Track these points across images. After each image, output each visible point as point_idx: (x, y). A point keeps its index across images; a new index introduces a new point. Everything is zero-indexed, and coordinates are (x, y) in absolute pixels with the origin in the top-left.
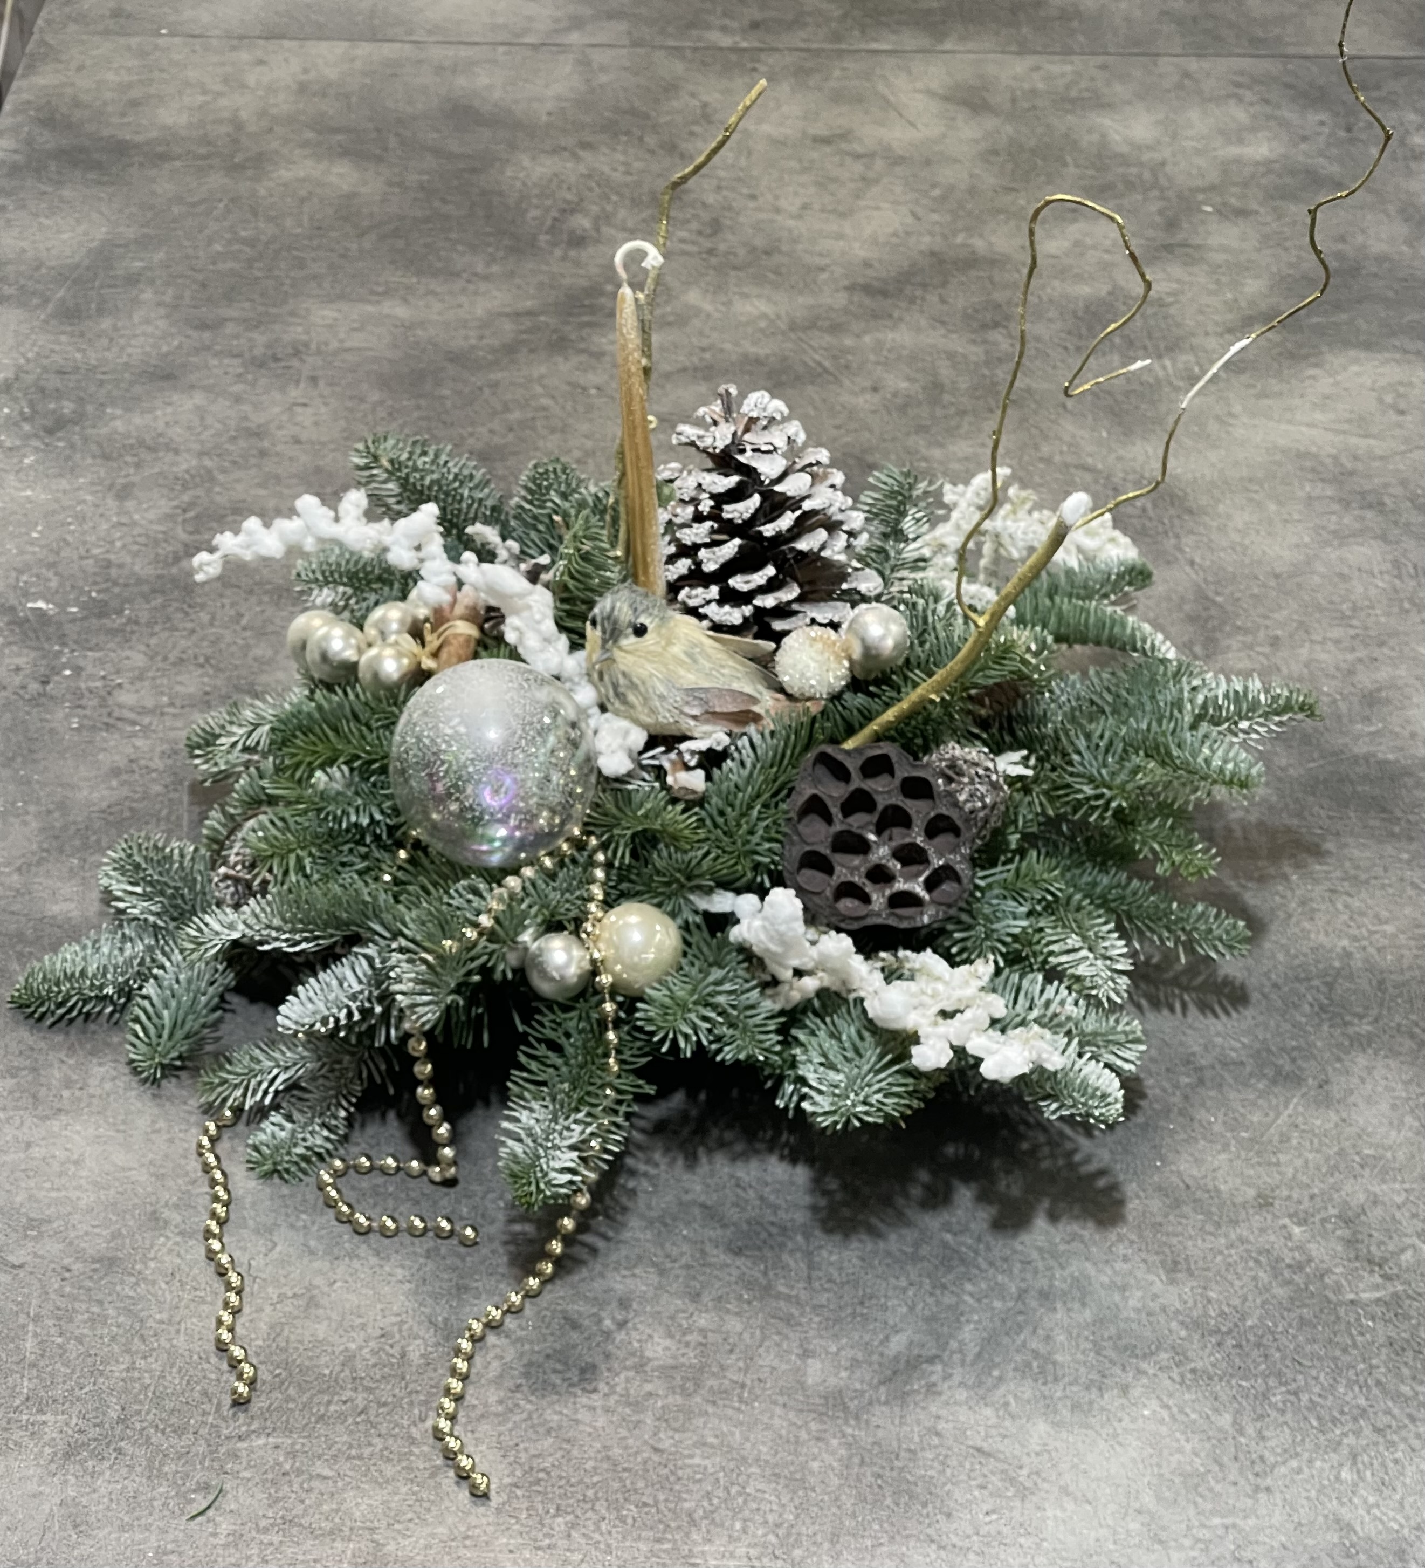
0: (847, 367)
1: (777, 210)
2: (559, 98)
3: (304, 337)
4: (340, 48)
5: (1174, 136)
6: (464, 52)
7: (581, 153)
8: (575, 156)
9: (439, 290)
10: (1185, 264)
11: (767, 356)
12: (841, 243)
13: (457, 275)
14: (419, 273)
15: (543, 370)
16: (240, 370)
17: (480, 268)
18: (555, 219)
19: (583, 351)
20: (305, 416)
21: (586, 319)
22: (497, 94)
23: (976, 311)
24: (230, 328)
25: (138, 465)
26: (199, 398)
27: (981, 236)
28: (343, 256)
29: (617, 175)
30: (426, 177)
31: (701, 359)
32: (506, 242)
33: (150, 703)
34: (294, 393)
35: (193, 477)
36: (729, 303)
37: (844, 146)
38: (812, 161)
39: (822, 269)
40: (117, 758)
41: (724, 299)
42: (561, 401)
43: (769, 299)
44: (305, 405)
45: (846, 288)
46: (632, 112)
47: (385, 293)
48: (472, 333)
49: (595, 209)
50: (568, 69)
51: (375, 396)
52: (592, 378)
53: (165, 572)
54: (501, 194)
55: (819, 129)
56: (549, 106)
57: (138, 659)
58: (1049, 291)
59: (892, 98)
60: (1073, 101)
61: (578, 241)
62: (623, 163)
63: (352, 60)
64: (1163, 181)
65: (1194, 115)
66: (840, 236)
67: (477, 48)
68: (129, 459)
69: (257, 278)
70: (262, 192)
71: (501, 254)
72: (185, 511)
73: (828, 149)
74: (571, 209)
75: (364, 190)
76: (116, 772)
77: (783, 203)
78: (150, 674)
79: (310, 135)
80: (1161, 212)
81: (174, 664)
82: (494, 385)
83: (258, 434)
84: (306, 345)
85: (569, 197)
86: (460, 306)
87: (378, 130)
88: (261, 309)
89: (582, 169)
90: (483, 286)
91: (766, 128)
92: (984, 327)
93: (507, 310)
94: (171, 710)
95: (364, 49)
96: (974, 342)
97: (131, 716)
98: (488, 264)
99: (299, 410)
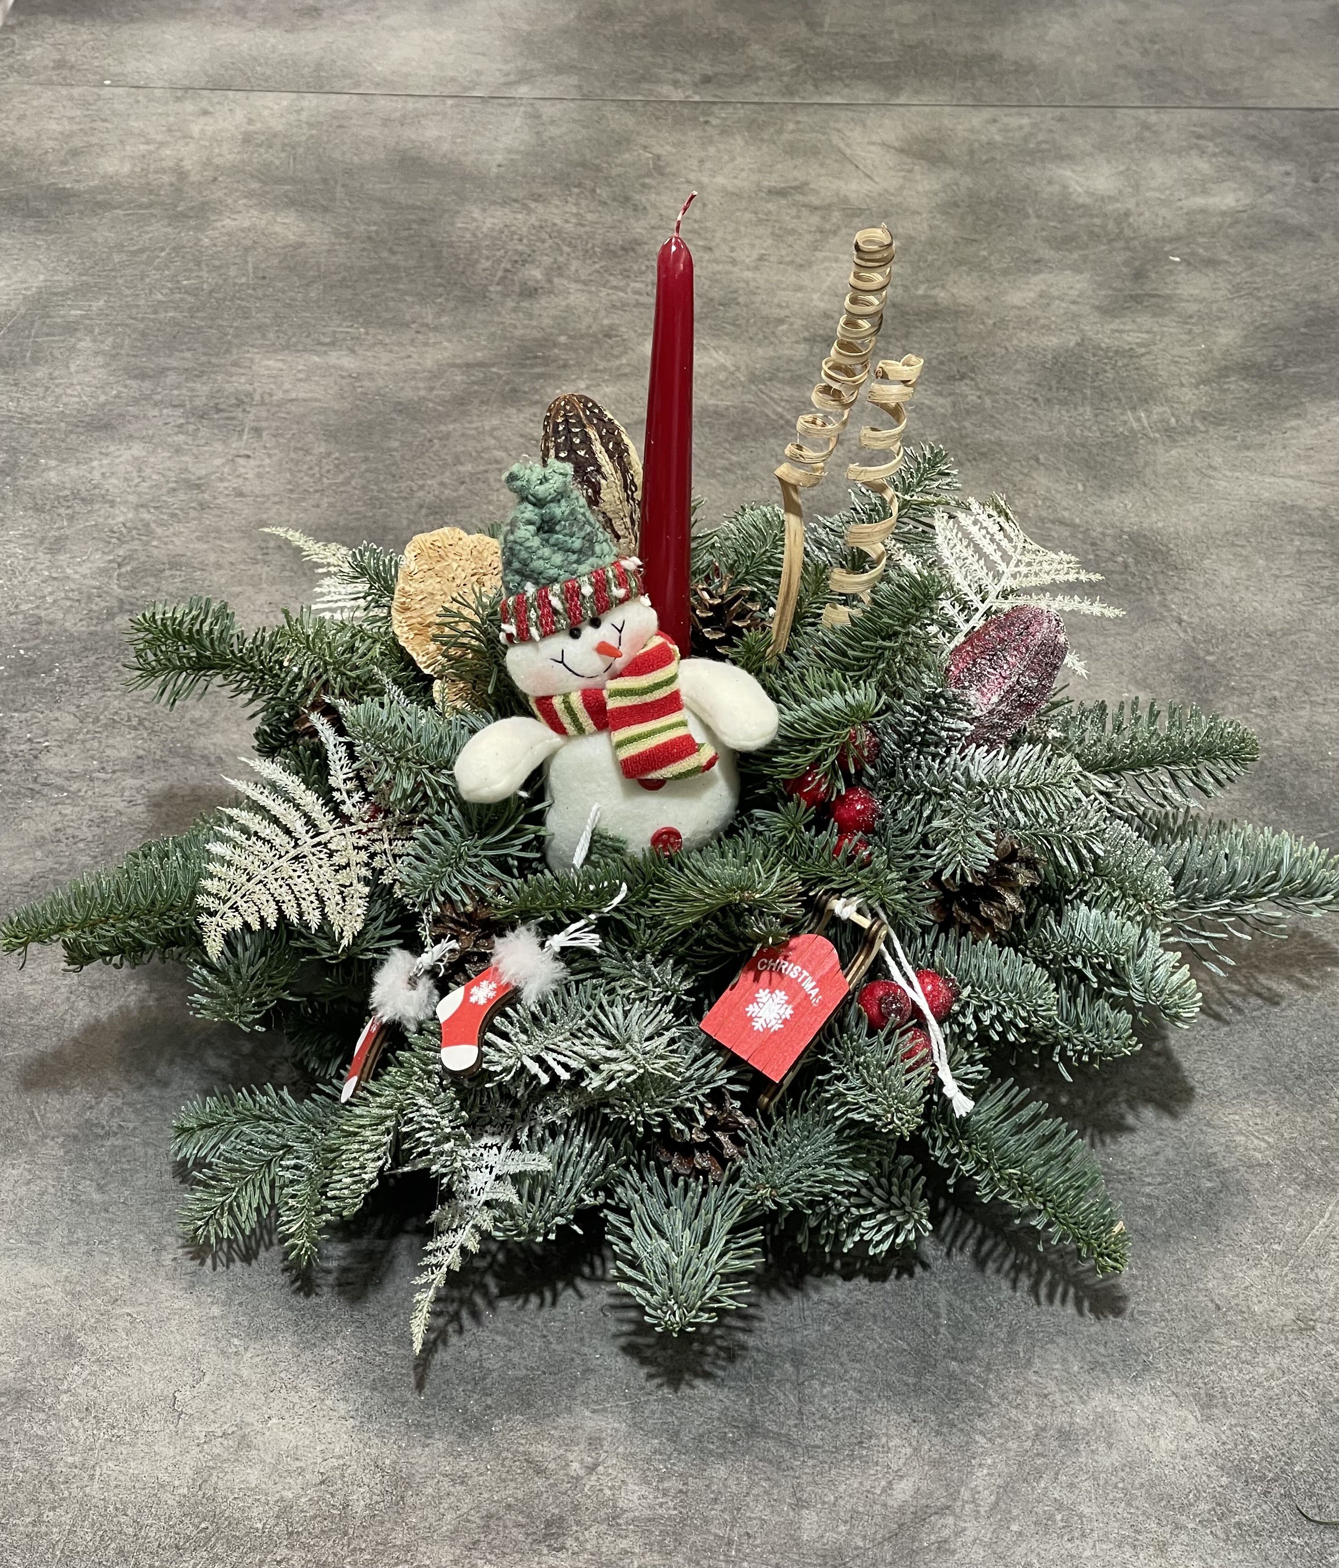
1: (734, 262)
2: (510, 151)
3: (248, 387)
4: (286, 100)
5: (1136, 187)
6: (411, 104)
7: (533, 205)
8: (525, 206)
9: (388, 341)
10: (1155, 315)
11: (727, 409)
12: (799, 295)
13: (407, 325)
14: (367, 324)
15: (495, 422)
16: (182, 421)
17: (429, 319)
18: (507, 270)
20: (248, 468)
21: (538, 370)
22: (445, 147)
23: (942, 363)
24: (172, 378)
25: (71, 518)
26: (137, 450)
27: (943, 287)
28: (290, 306)
29: (569, 227)
30: (373, 228)
32: (457, 292)
33: (78, 768)
34: (235, 444)
35: (130, 530)
37: (799, 198)
38: (770, 212)
39: (781, 321)
40: (42, 826)
43: (727, 351)
46: (583, 164)
47: (333, 344)
48: (421, 385)
49: (547, 260)
50: (518, 121)
53: (99, 628)
54: (451, 245)
55: (772, 181)
56: (499, 158)
57: (68, 721)
58: (1015, 342)
59: (848, 152)
60: (1031, 153)
61: (530, 292)
62: (576, 215)
63: (298, 112)
64: (1128, 232)
65: (1155, 165)
66: (799, 288)
67: (426, 100)
68: (62, 511)
69: (199, 328)
70: (206, 242)
71: (451, 304)
72: (120, 565)
73: (783, 202)
74: (524, 260)
75: (308, 240)
76: (41, 841)
77: (739, 255)
78: (81, 737)
79: (255, 185)
80: (1126, 263)
81: (106, 726)
82: (447, 436)
84: (250, 395)
85: (520, 248)
87: (325, 181)
88: (203, 359)
89: (533, 220)
90: (432, 338)
91: (720, 180)
92: (951, 378)
93: (458, 361)
94: (102, 775)
95: (310, 101)
97: (59, 781)
98: (438, 315)
99: (241, 461)
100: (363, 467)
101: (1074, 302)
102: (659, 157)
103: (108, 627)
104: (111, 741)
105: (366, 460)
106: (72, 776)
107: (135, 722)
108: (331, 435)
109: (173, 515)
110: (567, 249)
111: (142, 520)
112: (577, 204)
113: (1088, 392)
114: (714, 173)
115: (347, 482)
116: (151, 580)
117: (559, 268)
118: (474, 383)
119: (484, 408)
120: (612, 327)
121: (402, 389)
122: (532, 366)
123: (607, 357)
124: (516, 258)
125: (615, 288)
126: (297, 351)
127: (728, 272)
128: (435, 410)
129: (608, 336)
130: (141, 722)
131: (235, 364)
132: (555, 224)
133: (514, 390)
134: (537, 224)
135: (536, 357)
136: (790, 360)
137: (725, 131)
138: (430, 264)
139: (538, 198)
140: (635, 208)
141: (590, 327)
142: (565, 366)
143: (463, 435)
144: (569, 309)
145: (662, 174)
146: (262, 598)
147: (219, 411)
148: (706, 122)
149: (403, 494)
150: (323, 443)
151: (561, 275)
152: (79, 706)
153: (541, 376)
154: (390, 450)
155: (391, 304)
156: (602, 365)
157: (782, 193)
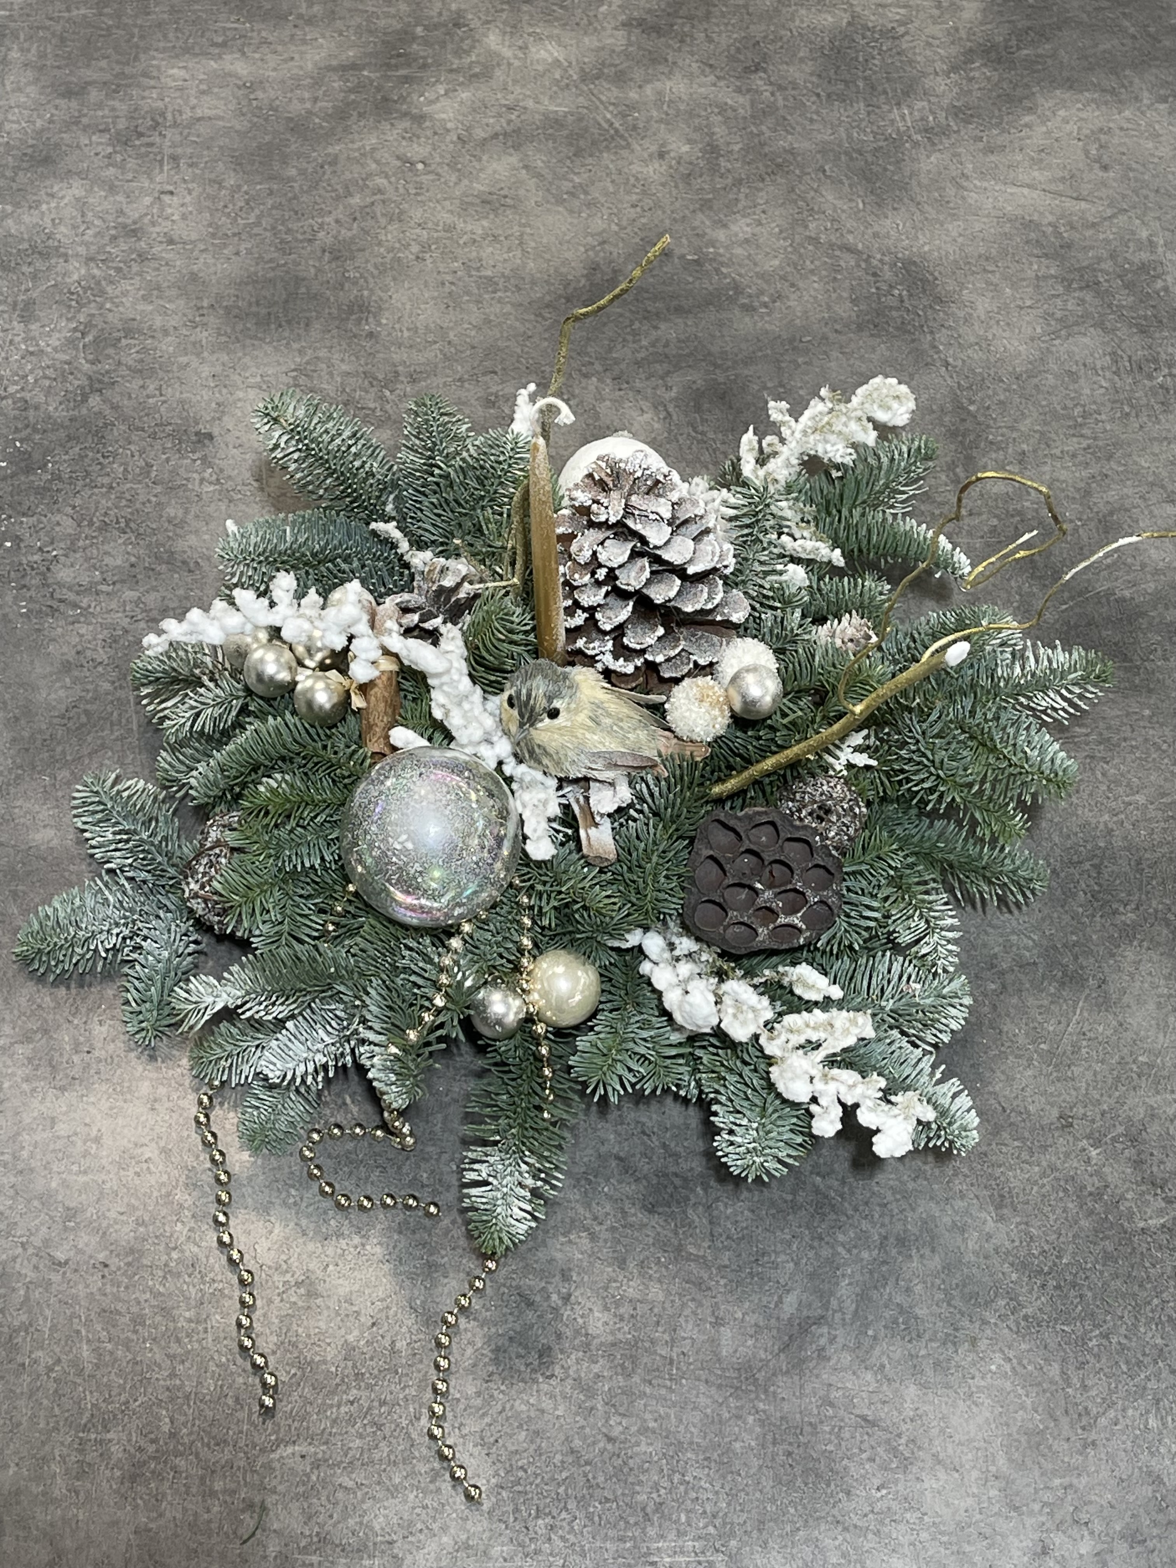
0: (635, 128)
19: (406, 114)
31: (509, 122)
36: (524, 48)
41: (520, 43)
42: (393, 179)
44: (172, 193)
45: (624, 25)
51: (231, 180)
52: (417, 150)
83: (133, 232)
86: (292, 59)
96: (739, 90)
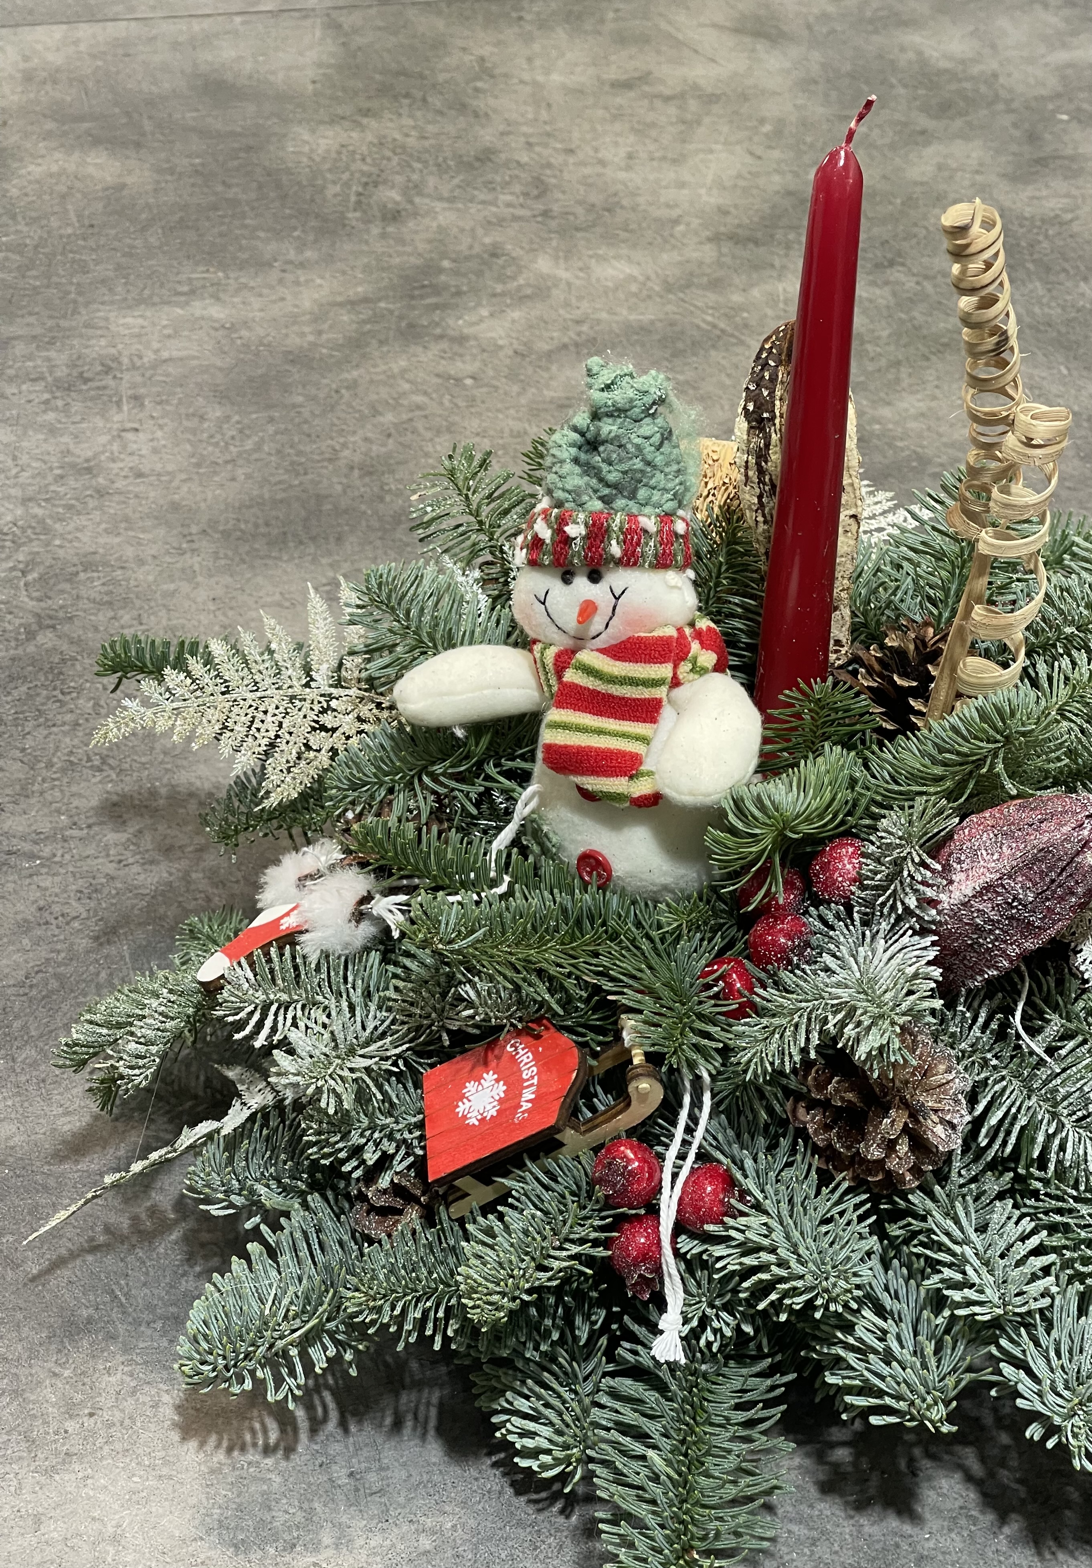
100: (271, 429)
101: (977, 172)
102: (482, 59)
103: (31, 649)
104: (74, 789)
105: (271, 420)
106: (39, 838)
107: (97, 761)
108: (221, 395)
109: (70, 507)
110: (417, 165)
111: (35, 516)
112: (411, 116)
113: (1030, 266)
114: (547, 72)
115: (258, 448)
116: (67, 586)
117: (416, 186)
118: (364, 322)
119: (385, 349)
120: (495, 245)
121: (287, 335)
122: (422, 297)
123: (501, 278)
124: (364, 180)
125: (483, 202)
126: (154, 304)
127: (599, 175)
128: (332, 356)
129: (494, 255)
130: (104, 762)
131: (87, 326)
132: (395, 140)
133: (411, 326)
134: (376, 141)
135: (424, 287)
136: (701, 264)
137: (543, 24)
138: (272, 195)
139: (367, 113)
140: (476, 115)
141: (471, 247)
142: (459, 293)
143: (372, 381)
144: (441, 229)
145: (492, 76)
146: (202, 595)
147: (86, 381)
148: (521, 18)
149: (327, 456)
150: (217, 406)
151: (420, 194)
152: (23, 750)
153: (436, 306)
154: (294, 406)
155: (244, 242)
156: (499, 288)
157: (626, 85)
